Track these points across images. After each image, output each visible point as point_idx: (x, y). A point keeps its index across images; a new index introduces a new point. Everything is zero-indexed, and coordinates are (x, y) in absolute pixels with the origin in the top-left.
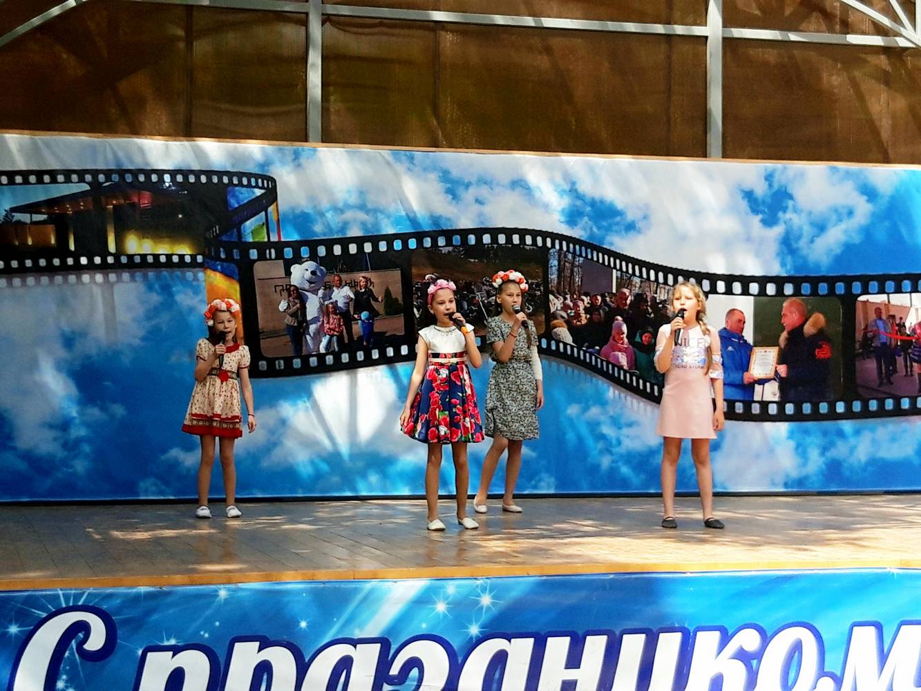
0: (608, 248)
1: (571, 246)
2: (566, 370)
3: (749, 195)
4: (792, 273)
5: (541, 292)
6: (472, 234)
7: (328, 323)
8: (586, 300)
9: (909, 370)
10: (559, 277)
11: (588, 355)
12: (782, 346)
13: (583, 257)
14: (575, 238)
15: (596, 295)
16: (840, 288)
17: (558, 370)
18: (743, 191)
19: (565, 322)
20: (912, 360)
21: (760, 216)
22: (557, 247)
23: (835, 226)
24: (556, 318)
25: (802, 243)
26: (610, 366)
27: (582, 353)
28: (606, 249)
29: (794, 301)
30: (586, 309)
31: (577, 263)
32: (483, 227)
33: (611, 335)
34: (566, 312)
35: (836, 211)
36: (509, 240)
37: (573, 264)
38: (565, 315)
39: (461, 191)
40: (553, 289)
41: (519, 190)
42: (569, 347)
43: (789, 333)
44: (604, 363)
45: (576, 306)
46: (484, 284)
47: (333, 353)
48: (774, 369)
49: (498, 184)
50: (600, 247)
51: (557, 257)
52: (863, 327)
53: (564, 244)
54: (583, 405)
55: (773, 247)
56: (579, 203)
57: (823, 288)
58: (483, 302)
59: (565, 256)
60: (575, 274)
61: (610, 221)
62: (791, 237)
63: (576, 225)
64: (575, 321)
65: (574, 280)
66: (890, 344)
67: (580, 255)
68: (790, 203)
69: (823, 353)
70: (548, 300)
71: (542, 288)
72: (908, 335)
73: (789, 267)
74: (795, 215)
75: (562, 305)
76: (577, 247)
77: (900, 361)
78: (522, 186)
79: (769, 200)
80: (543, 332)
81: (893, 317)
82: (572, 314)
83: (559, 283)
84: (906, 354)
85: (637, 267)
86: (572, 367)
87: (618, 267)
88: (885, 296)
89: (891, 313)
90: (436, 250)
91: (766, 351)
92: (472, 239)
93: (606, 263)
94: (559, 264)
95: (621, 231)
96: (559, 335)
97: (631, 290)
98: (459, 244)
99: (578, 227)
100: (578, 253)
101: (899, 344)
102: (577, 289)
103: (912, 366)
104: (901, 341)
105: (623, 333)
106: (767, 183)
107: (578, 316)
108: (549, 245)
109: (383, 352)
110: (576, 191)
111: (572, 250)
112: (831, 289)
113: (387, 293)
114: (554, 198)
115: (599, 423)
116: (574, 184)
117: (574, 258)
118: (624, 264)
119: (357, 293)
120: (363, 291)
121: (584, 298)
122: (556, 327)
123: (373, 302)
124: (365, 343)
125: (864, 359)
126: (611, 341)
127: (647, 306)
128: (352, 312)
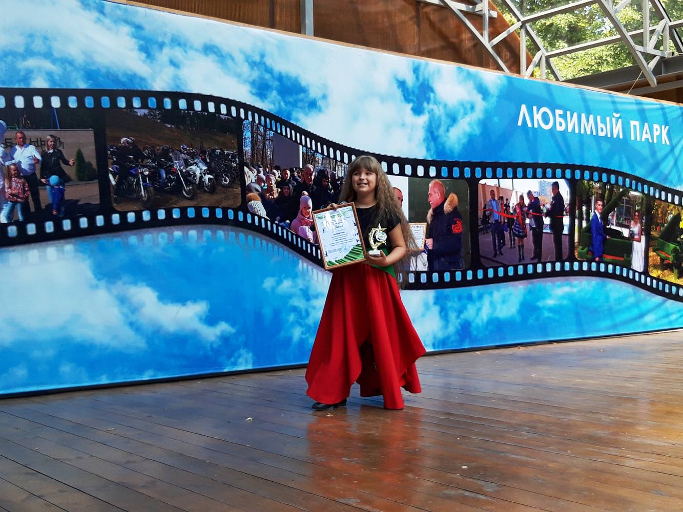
0: (295, 124)
1: (263, 118)
2: (262, 243)
3: (402, 84)
4: (435, 158)
5: (237, 164)
6: (168, 97)
7: (10, 187)
8: (278, 173)
9: (512, 242)
10: (253, 149)
11: (280, 228)
12: (429, 222)
13: (273, 131)
14: (265, 111)
15: (285, 170)
16: (467, 172)
17: (254, 243)
18: (397, 80)
19: (259, 194)
20: (515, 235)
21: (411, 105)
22: (250, 119)
23: (462, 118)
24: (251, 191)
25: (442, 131)
26: (299, 239)
27: (274, 226)
28: (293, 124)
29: (437, 182)
30: (277, 183)
31: (268, 136)
32: (178, 91)
33: (299, 209)
34: (260, 185)
35: (463, 105)
36: (205, 107)
37: (264, 137)
38: (259, 188)
39: (154, 50)
40: (248, 161)
41: (212, 57)
42: (263, 220)
43: (434, 210)
44: (294, 236)
45: (269, 179)
46: (182, 153)
47: (16, 223)
48: (424, 243)
49: (191, 48)
50: (287, 121)
51: (250, 129)
52: (483, 207)
53: (256, 116)
54: (276, 278)
55: (421, 134)
56: (267, 76)
57: (456, 172)
58: (181, 171)
59: (258, 129)
60: (267, 147)
61: (295, 97)
62: (433, 126)
63: (266, 98)
64: (268, 195)
65: (266, 153)
66: (500, 222)
67: (271, 129)
68: (432, 95)
69: (457, 228)
70: (243, 172)
71: (237, 160)
72: (512, 214)
73: (432, 152)
74: (435, 106)
75: (256, 179)
76: (268, 120)
77: (507, 234)
78: (214, 52)
79: (416, 91)
80: (239, 204)
81: (502, 198)
82: (266, 188)
83: (253, 155)
84: (511, 229)
85: (319, 144)
86: (266, 240)
87: (304, 143)
88: (497, 180)
89: (501, 196)
90: (131, 111)
91: (418, 227)
92: (168, 103)
93: (294, 139)
94: (252, 137)
95: (305, 107)
96: (255, 208)
97: (314, 166)
98: (155, 107)
99: (268, 100)
100: (269, 127)
101: (506, 221)
102: (269, 162)
103: (514, 240)
104: (508, 218)
105: (309, 208)
106: (415, 76)
107: (270, 189)
108: (242, 116)
109: (75, 223)
110: (265, 64)
111: (263, 122)
112: (462, 173)
113: (80, 156)
114: (245, 69)
115: (290, 296)
116: (262, 56)
117: (265, 131)
118: (308, 140)
119: (44, 154)
120: (51, 151)
121: (275, 171)
122: (251, 200)
123: (63, 165)
124: (54, 213)
125: (484, 233)
126: (299, 215)
127: (328, 182)
128: (38, 176)
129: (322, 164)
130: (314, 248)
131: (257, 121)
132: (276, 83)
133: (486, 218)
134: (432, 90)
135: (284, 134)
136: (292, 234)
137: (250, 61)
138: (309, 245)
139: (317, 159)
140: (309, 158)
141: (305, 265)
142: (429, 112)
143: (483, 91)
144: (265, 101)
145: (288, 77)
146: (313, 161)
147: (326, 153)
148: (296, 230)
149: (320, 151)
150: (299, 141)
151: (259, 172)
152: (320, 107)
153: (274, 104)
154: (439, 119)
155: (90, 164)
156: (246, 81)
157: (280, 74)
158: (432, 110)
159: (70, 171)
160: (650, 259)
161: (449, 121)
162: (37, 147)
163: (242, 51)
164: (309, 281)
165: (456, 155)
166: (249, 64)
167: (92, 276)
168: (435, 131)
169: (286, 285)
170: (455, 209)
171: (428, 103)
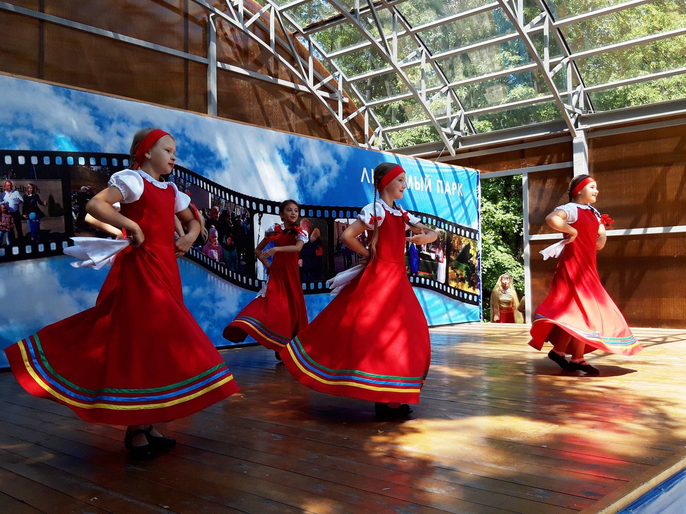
1: (183, 173)
3: (282, 151)
4: (304, 203)
6: (115, 158)
11: (194, 251)
14: (185, 169)
16: (326, 213)
18: (279, 148)
21: (288, 166)
23: (323, 176)
25: (309, 184)
28: (204, 178)
29: (306, 220)
31: (187, 186)
32: (123, 154)
35: (323, 167)
39: (106, 124)
47: (5, 246)
49: (133, 123)
50: (200, 176)
52: (337, 238)
53: (178, 171)
54: (192, 286)
55: (294, 186)
57: (319, 213)
59: (179, 181)
61: (206, 159)
62: (304, 181)
67: (189, 181)
68: (302, 160)
69: (320, 252)
73: (303, 199)
74: (305, 167)
76: (187, 174)
79: (292, 156)
85: (223, 192)
87: (212, 191)
88: (347, 219)
90: (88, 167)
92: (115, 162)
93: (205, 188)
95: (213, 166)
97: (220, 207)
98: (106, 165)
99: (187, 161)
100: (187, 179)
105: (216, 237)
106: (290, 146)
109: (47, 247)
110: (185, 135)
111: (183, 177)
112: (323, 214)
113: (51, 199)
115: (201, 299)
116: (183, 130)
117: (185, 182)
118: (215, 189)
119: (25, 197)
120: (31, 195)
123: (39, 205)
124: (32, 239)
125: (338, 256)
126: (208, 242)
127: (229, 219)
128: (21, 213)
129: (225, 206)
130: (219, 265)
131: (179, 176)
132: (192, 149)
133: (339, 245)
134: (302, 156)
135: (198, 185)
136: (203, 256)
139: (221, 203)
140: (216, 201)
141: (212, 277)
142: (300, 172)
143: (337, 157)
144: (184, 160)
145: (202, 145)
146: (219, 204)
147: (228, 199)
148: (206, 252)
149: (224, 197)
150: (208, 190)
152: (224, 166)
153: (191, 164)
154: (307, 176)
155: (58, 205)
157: (196, 142)
158: (303, 170)
159: (44, 209)
160: (449, 274)
161: (314, 178)
162: (20, 192)
163: (170, 127)
164: (215, 289)
165: (319, 201)
167: (60, 285)
168: (304, 184)
169: (199, 291)
170: (318, 239)
171: (300, 165)
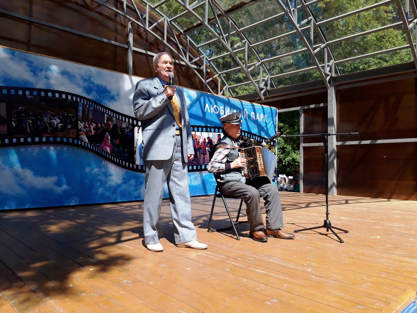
0: (103, 105)
1: (88, 102)
2: (85, 153)
5: (75, 120)
8: (94, 125)
9: (200, 156)
10: (83, 114)
11: (94, 147)
13: (93, 107)
14: (89, 99)
15: (98, 123)
19: (85, 133)
20: (201, 153)
22: (82, 102)
26: (103, 152)
27: (92, 146)
30: (94, 128)
31: (91, 109)
32: (48, 89)
33: (104, 139)
34: (85, 129)
36: (61, 96)
37: (89, 110)
38: (85, 130)
40: (80, 119)
44: (101, 151)
45: (90, 127)
46: (48, 114)
50: (100, 104)
51: (82, 106)
53: (85, 101)
54: (91, 167)
56: (91, 85)
58: (48, 122)
59: (86, 106)
60: (90, 114)
61: (104, 94)
63: (90, 94)
64: (89, 133)
65: (89, 116)
66: (196, 148)
67: (92, 107)
70: (78, 124)
71: (75, 118)
72: (200, 145)
75: (84, 126)
76: (91, 103)
77: (198, 153)
78: (67, 74)
80: (75, 136)
81: (196, 139)
82: (88, 130)
83: (83, 117)
84: (200, 151)
85: (115, 114)
86: (87, 152)
87: (107, 113)
88: (194, 132)
93: (103, 111)
94: (83, 109)
95: (109, 99)
96: (83, 138)
97: (112, 123)
98: (37, 95)
100: (91, 105)
101: (198, 148)
102: (90, 120)
105: (109, 139)
107: (90, 131)
108: (79, 100)
110: (90, 80)
111: (88, 104)
114: (81, 82)
115: (98, 175)
116: (90, 77)
117: (89, 107)
118: (109, 112)
121: (93, 124)
122: (81, 135)
126: (104, 142)
127: (118, 129)
131: (85, 103)
132: (96, 88)
135: (98, 109)
137: (83, 79)
138: (108, 154)
139: (113, 120)
140: (110, 119)
141: (106, 162)
147: (118, 118)
149: (115, 116)
150: (105, 112)
151: (85, 124)
156: (81, 87)
157: (97, 84)
163: (80, 75)
164: (107, 169)
166: (83, 80)
169: (96, 170)
